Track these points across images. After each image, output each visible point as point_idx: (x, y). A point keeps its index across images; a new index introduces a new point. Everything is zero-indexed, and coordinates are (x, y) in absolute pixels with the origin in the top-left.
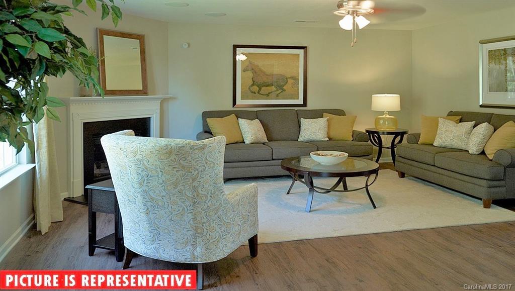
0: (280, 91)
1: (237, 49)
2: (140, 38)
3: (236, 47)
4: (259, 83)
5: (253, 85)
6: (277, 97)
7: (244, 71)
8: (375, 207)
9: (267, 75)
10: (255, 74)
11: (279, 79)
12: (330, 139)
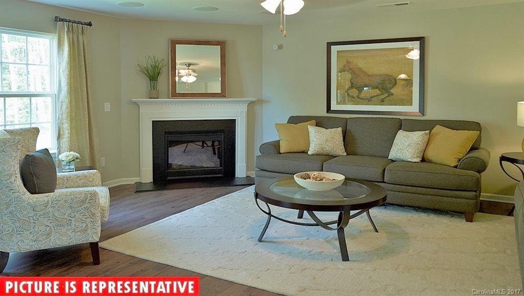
0: (386, 95)
1: (332, 46)
2: (221, 44)
3: (329, 45)
4: (359, 86)
5: (352, 87)
6: (382, 102)
7: (341, 71)
8: (345, 257)
9: (369, 76)
10: (354, 75)
11: (383, 81)
12: (423, 160)
